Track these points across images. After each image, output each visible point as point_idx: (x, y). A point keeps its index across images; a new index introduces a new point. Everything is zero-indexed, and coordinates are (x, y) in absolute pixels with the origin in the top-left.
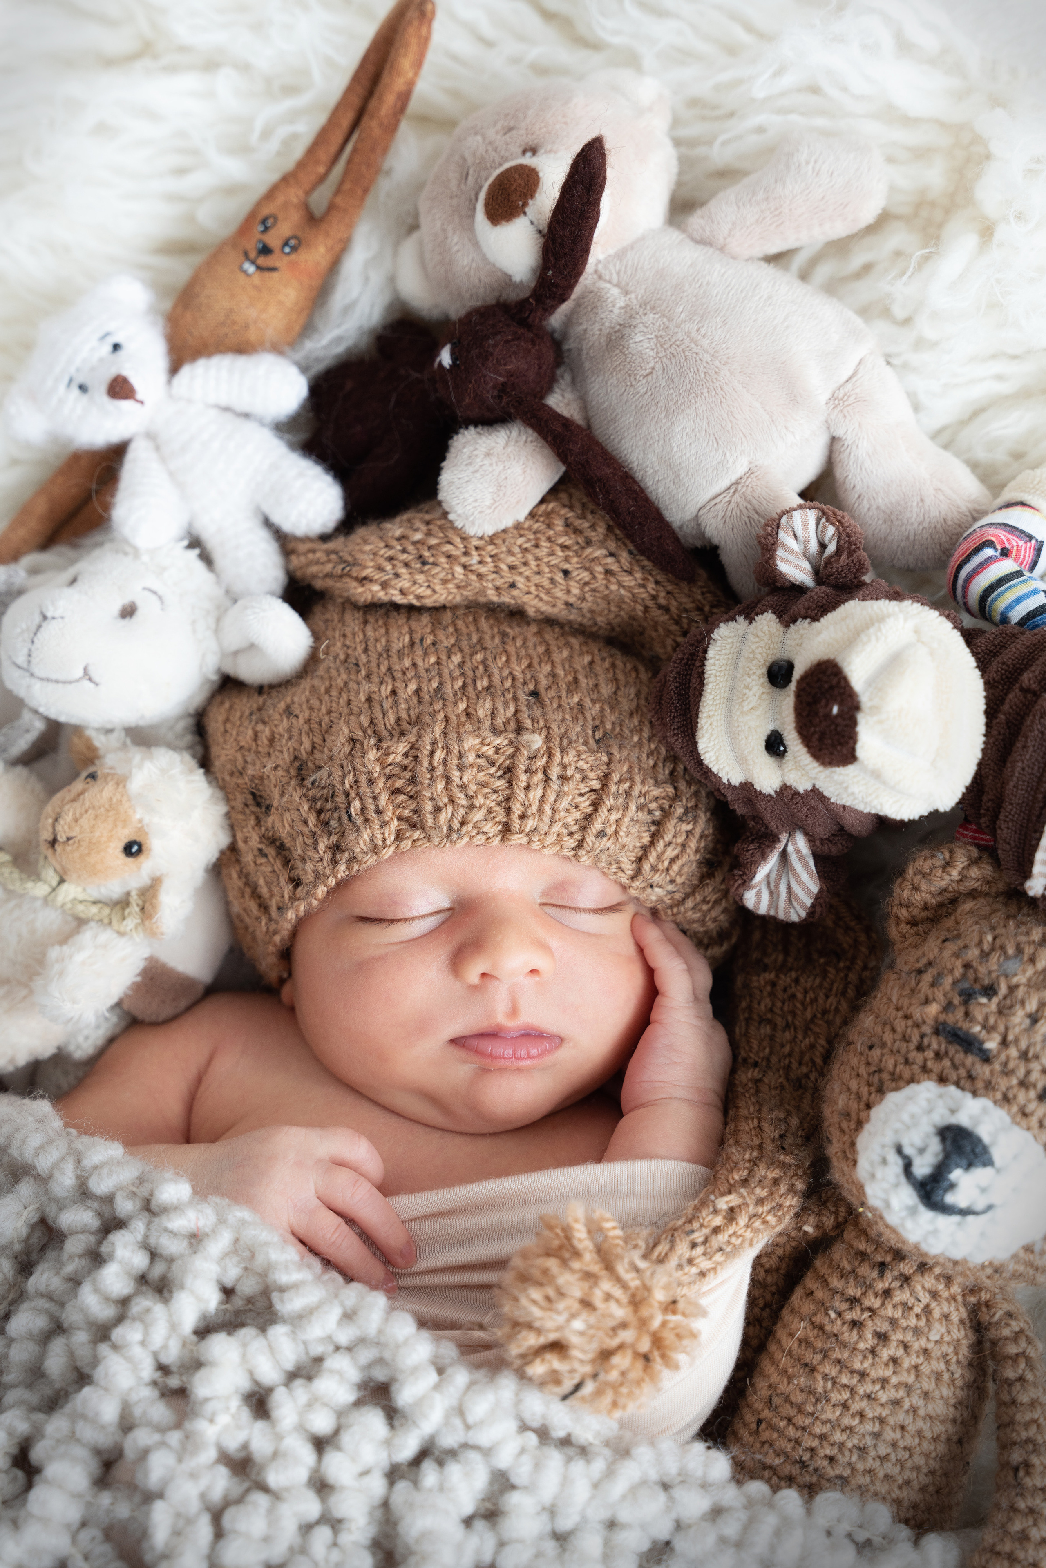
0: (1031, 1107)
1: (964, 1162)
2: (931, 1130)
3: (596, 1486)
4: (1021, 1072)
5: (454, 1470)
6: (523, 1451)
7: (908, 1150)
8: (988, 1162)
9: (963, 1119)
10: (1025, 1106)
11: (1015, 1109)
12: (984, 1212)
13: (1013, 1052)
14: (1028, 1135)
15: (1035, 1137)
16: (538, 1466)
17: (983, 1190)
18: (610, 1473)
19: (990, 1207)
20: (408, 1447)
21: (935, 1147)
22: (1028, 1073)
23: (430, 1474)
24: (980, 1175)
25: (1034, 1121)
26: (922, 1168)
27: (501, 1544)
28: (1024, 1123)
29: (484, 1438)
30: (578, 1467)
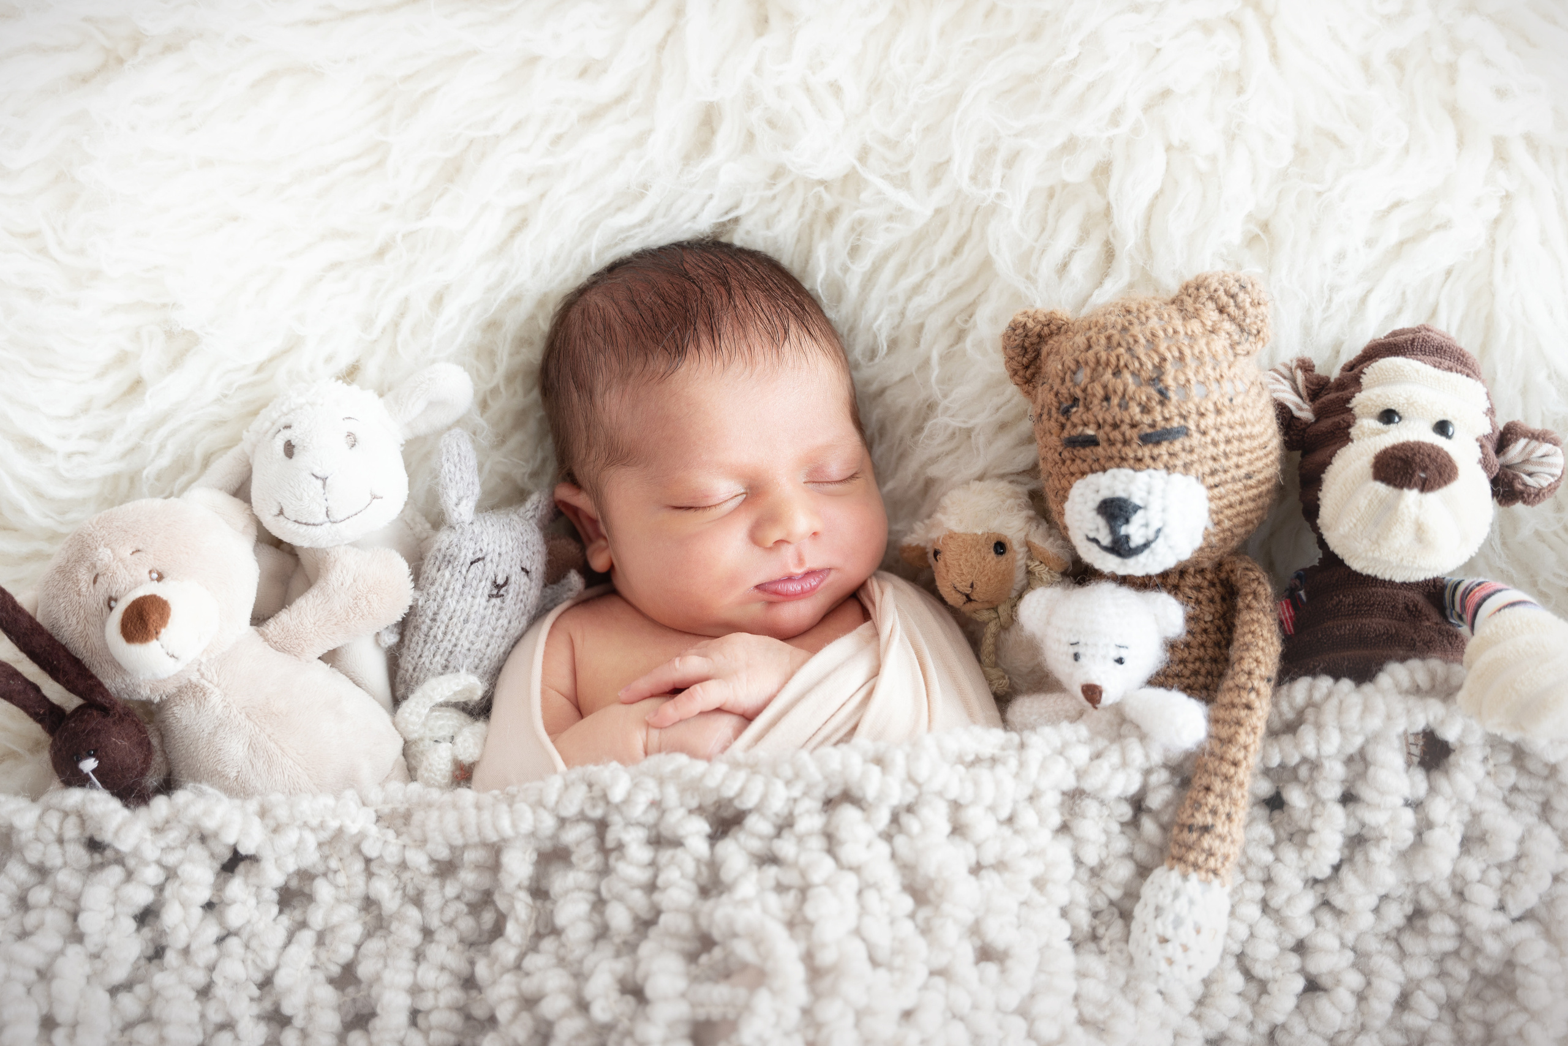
0: (1140, 454)
1: (1123, 520)
2: (1094, 514)
3: (1017, 776)
4: (1119, 437)
5: (925, 812)
6: (961, 780)
7: (1092, 535)
8: (1136, 508)
9: (1106, 494)
10: (1136, 456)
11: (1132, 462)
12: (1157, 537)
13: (1107, 428)
14: (1151, 471)
15: (1155, 469)
16: (976, 783)
17: (1146, 525)
18: (1022, 764)
19: (1159, 531)
20: (883, 818)
21: (1101, 522)
22: (1123, 435)
23: (912, 824)
24: (1137, 519)
25: (1148, 461)
26: (1106, 539)
27: (978, 846)
28: (1142, 466)
29: (936, 785)
30: (1000, 770)
